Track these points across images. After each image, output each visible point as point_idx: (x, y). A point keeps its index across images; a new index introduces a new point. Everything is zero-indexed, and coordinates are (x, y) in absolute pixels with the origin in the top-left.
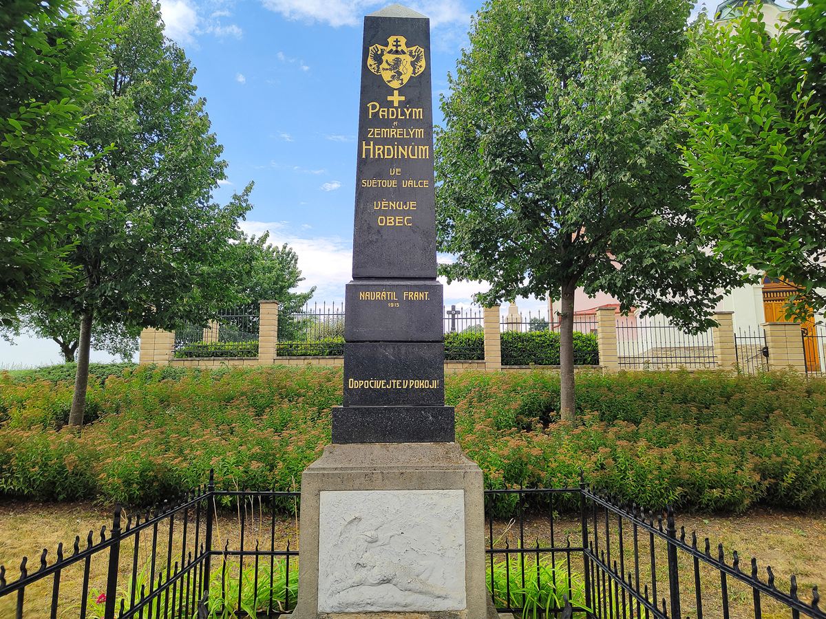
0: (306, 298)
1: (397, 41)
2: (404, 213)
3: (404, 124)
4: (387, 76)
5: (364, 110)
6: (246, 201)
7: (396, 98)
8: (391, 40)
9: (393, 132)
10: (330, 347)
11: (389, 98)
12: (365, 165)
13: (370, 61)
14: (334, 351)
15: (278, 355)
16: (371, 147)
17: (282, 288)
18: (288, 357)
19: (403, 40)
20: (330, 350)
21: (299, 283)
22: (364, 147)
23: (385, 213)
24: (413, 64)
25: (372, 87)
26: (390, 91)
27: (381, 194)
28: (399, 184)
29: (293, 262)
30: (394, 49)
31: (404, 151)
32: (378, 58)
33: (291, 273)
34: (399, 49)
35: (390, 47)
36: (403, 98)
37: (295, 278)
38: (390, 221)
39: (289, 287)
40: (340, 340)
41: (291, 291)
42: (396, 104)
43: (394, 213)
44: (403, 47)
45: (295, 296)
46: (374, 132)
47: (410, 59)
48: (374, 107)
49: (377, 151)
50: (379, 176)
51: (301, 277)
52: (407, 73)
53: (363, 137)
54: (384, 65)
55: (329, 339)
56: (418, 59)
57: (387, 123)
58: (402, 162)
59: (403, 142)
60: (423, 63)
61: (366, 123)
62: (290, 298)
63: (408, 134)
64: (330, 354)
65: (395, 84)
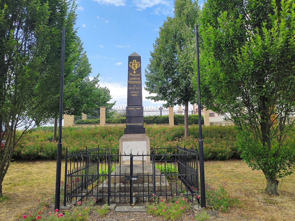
0: (113, 105)
1: (135, 61)
2: (136, 94)
3: (136, 77)
4: (133, 68)
5: (129, 75)
6: (98, 79)
7: (135, 72)
8: (134, 61)
9: (134, 79)
10: (122, 120)
11: (133, 72)
12: (129, 85)
13: (130, 65)
14: (123, 122)
15: (106, 123)
16: (130, 81)
17: (105, 102)
18: (109, 124)
19: (136, 61)
20: (122, 121)
21: (111, 99)
22: (129, 82)
23: (133, 94)
24: (138, 65)
25: (130, 70)
26: (134, 71)
27: (132, 90)
28: (135, 88)
29: (108, 93)
30: (134, 62)
31: (136, 82)
32: (131, 64)
33: (108, 96)
34: (135, 62)
35: (133, 62)
36: (136, 72)
37: (109, 98)
38: (134, 95)
39: (107, 101)
40: (125, 118)
41: (108, 102)
42: (135, 73)
43: (134, 94)
44: (136, 62)
45: (109, 104)
46: (131, 79)
47: (137, 64)
48: (131, 74)
49: (131, 82)
50: (132, 87)
51: (111, 98)
52: (137, 67)
53: (129, 80)
54: (132, 66)
55: (121, 118)
56: (139, 64)
57: (133, 77)
58: (136, 84)
59: (136, 80)
60: (139, 65)
61: (129, 77)
62: (108, 104)
63: (137, 79)
64: (122, 122)
65: (134, 69)
